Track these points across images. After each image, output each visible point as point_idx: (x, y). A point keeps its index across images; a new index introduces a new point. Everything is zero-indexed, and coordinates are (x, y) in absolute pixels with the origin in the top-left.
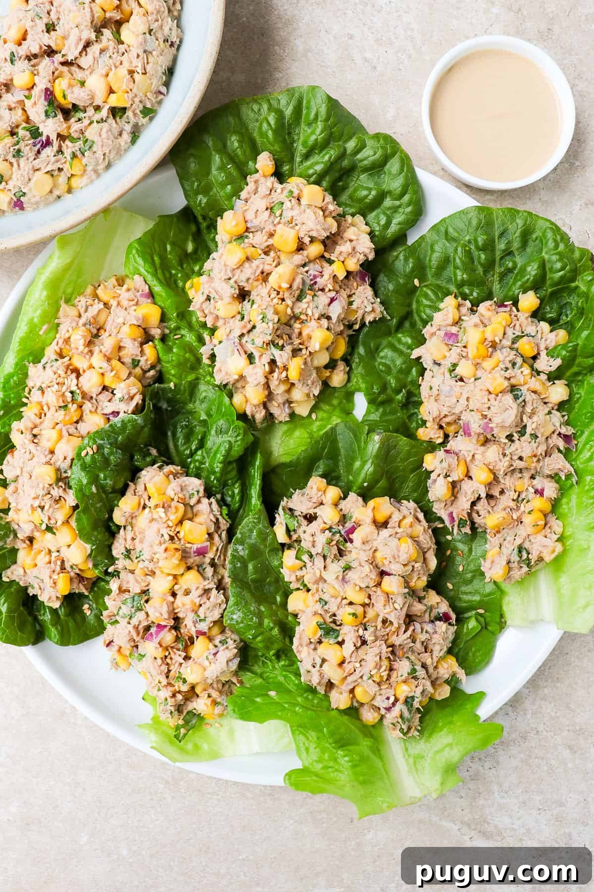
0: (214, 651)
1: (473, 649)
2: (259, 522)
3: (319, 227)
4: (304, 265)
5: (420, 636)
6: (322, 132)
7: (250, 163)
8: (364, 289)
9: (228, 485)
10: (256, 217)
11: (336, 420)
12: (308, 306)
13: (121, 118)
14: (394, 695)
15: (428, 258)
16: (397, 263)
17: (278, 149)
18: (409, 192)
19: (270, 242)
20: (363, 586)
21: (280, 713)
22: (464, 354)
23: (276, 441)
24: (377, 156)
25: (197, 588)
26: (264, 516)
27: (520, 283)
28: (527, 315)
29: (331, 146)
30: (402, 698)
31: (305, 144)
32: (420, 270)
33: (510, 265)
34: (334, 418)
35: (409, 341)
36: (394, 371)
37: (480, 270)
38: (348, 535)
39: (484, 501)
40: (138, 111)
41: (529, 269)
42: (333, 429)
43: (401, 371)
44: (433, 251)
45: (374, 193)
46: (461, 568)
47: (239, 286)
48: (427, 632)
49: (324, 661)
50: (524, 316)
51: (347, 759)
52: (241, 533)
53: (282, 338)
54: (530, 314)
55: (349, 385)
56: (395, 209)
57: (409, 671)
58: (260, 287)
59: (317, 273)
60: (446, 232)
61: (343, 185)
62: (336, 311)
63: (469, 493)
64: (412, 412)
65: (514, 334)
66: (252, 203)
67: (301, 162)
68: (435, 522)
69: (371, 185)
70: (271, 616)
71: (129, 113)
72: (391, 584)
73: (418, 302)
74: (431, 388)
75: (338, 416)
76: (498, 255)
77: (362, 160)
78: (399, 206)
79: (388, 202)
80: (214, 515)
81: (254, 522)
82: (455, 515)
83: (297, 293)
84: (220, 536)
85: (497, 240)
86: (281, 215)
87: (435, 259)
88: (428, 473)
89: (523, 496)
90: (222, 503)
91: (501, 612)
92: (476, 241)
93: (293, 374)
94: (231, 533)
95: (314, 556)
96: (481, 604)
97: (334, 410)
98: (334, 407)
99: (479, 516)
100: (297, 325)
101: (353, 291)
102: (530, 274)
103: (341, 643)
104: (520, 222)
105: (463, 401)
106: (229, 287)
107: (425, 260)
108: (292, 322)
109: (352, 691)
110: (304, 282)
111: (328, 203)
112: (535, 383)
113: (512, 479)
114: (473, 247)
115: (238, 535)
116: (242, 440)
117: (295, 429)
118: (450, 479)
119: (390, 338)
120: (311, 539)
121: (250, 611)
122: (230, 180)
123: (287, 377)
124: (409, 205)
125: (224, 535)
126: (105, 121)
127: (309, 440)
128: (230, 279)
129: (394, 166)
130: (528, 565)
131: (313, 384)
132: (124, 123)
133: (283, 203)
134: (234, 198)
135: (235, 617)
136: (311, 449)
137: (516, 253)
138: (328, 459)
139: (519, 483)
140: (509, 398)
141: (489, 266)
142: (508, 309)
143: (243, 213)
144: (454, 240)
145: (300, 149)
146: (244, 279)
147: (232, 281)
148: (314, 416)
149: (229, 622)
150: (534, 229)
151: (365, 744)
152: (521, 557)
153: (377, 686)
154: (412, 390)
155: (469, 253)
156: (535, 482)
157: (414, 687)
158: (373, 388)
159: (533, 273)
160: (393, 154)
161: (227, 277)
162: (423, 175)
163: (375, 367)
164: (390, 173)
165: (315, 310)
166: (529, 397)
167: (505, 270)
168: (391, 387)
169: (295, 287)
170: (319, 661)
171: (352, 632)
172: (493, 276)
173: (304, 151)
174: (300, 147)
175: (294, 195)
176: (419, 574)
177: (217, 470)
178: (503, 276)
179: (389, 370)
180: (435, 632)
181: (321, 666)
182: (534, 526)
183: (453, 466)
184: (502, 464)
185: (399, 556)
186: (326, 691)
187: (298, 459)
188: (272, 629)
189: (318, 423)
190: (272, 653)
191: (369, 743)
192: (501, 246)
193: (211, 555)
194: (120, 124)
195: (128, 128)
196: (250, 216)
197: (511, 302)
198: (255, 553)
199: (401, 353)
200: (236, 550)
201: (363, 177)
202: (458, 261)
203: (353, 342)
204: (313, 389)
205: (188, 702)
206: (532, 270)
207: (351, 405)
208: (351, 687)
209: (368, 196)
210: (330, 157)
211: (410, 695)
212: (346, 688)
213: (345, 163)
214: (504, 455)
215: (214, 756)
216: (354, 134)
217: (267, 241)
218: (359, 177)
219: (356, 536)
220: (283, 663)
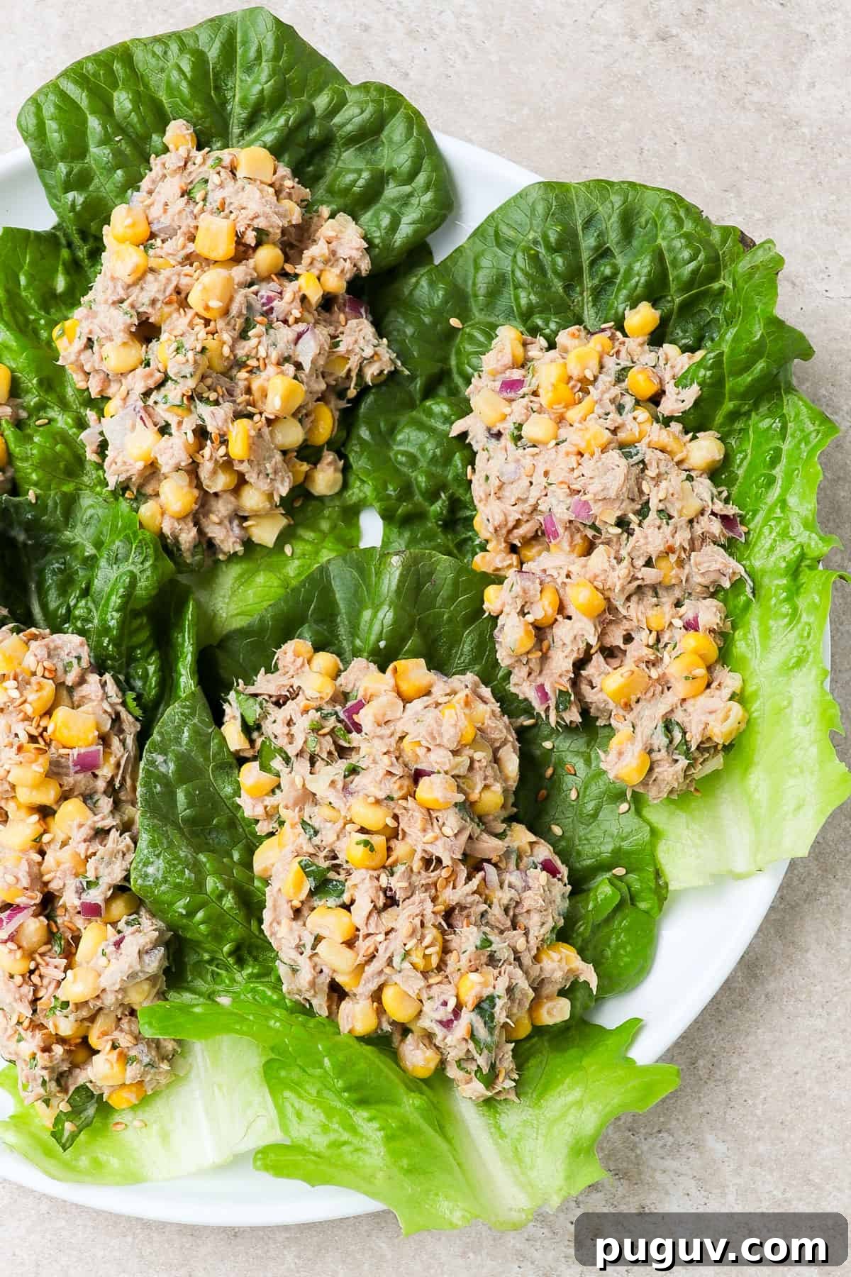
0: (118, 937)
1: (613, 942)
2: (193, 714)
3: (267, 209)
4: (251, 285)
5: (499, 894)
6: (270, 77)
7: (155, 137)
8: (358, 325)
9: (136, 660)
10: (165, 211)
11: (326, 555)
12: (259, 343)
14: (457, 996)
15: (470, 283)
16: (417, 293)
17: (200, 112)
18: (424, 167)
19: (191, 247)
20: (382, 795)
21: (238, 1027)
22: (535, 407)
23: (222, 593)
24: (366, 115)
25: (81, 826)
26: (202, 702)
27: (625, 292)
28: (641, 340)
29: (287, 102)
30: (469, 999)
31: (243, 104)
32: (459, 300)
33: (608, 271)
34: (325, 552)
35: (446, 409)
36: (423, 463)
37: (558, 285)
38: (350, 718)
39: (598, 659)
41: (637, 267)
42: (323, 570)
43: (434, 460)
44: (477, 267)
45: (366, 175)
46: (573, 795)
47: (138, 314)
48: (510, 886)
49: (318, 939)
50: (635, 344)
51: (375, 1125)
52: (160, 733)
53: (215, 391)
54: (646, 338)
55: (347, 494)
56: (405, 201)
57: (478, 943)
58: (175, 315)
59: (272, 294)
60: (497, 234)
61: (315, 171)
62: (308, 351)
63: (568, 640)
64: (464, 536)
65: (618, 364)
66: (159, 193)
67: (241, 135)
68: (518, 717)
69: (361, 165)
70: (217, 873)
72: (434, 790)
73: (458, 353)
74: (487, 478)
75: (330, 550)
76: (586, 256)
77: (344, 125)
78: (410, 195)
79: (392, 191)
80: (112, 705)
81: (183, 714)
82: (548, 689)
83: (240, 322)
84: (123, 742)
85: (580, 233)
86: (204, 200)
87: (482, 281)
88: (494, 619)
89: (665, 639)
90: (125, 686)
91: (655, 865)
92: (545, 237)
93: (238, 448)
94: (142, 737)
95: (293, 759)
96: (618, 857)
97: (323, 541)
98: (324, 536)
99: (593, 688)
100: (243, 374)
101: (341, 329)
102: (639, 275)
103: (347, 907)
104: (617, 200)
105: (539, 479)
106: (122, 314)
107: (467, 286)
108: (234, 372)
109: (377, 996)
110: (249, 307)
111: (283, 178)
112: (657, 434)
113: (641, 608)
114: (542, 250)
115: (156, 737)
116: (154, 566)
117: (255, 572)
118: (530, 618)
119: (414, 413)
120: (286, 730)
121: (178, 858)
122: (120, 161)
123: (227, 454)
124: (427, 189)
125: (130, 741)
127: (281, 591)
128: (122, 301)
129: (396, 129)
130: (687, 754)
131: (275, 472)
133: (206, 181)
134: (130, 191)
135: (150, 870)
136: (286, 601)
137: (616, 251)
138: (317, 622)
139: (654, 613)
140: (614, 455)
141: (573, 277)
142: (608, 333)
143: (145, 212)
144: (511, 243)
145: (238, 113)
146: (146, 301)
147: (125, 305)
148: (288, 550)
149: (140, 881)
150: (642, 207)
151: (411, 1104)
152: (671, 742)
153: (420, 975)
154: (457, 495)
155: (535, 259)
156: (682, 610)
157: (491, 979)
158: (386, 489)
159: (645, 271)
160: (393, 112)
161: (116, 298)
162: (446, 143)
163: (390, 459)
164: (391, 141)
165: (271, 349)
166: (651, 456)
167: (600, 281)
168: (419, 488)
169: (234, 310)
170: (309, 941)
171: (367, 880)
172: (581, 294)
173: (244, 115)
174: (237, 110)
175: (224, 164)
176: (486, 778)
177: (113, 623)
178: (598, 293)
179: (413, 460)
180: (528, 888)
181: (314, 948)
182: (687, 678)
183: (532, 593)
184: (616, 574)
185: (441, 735)
186: (329, 1008)
187: (262, 620)
188: (221, 896)
189: (296, 563)
190: (226, 948)
191: (417, 1102)
192: (588, 243)
193: (106, 771)
196: (155, 212)
197: (612, 323)
198: (188, 771)
199: (432, 431)
200: (152, 763)
201: (348, 155)
202: (519, 274)
203: (347, 419)
204: (278, 484)
205: (78, 1071)
206: (643, 268)
207: (353, 532)
208: (373, 986)
209: (356, 181)
210: (287, 121)
211: (486, 993)
212: (364, 988)
213: (314, 131)
214: (619, 561)
215: (132, 1178)
216: (325, 84)
217: (184, 247)
218: (340, 155)
219: (365, 717)
220: (250, 970)
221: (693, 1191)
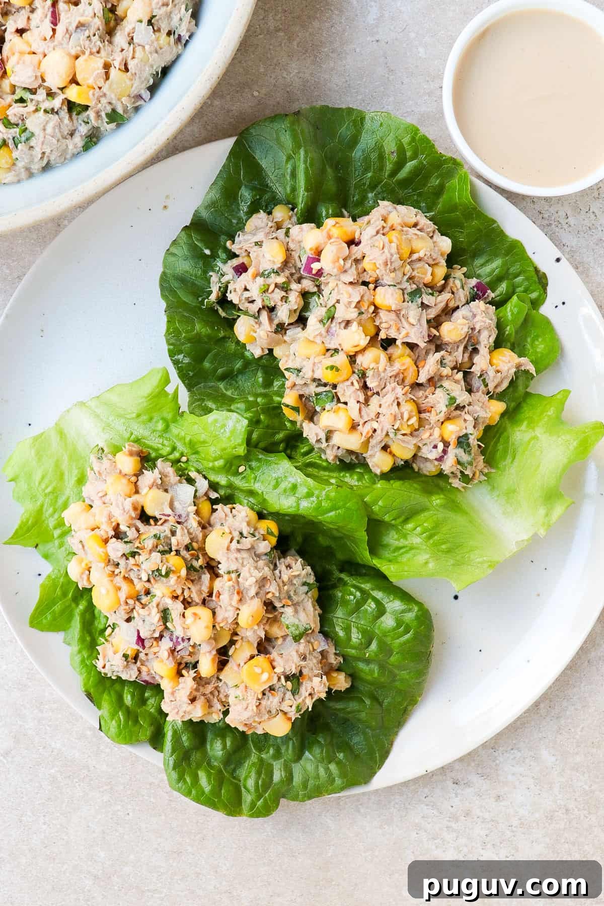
13: (78, 114)
14: (442, 440)
30: (453, 440)
40: (103, 114)
49: (329, 432)
57: (447, 403)
71: (91, 113)
126: (57, 113)
132: (80, 121)
157: (462, 422)
170: (323, 436)
181: (329, 439)
194: (75, 121)
195: (84, 130)
211: (462, 434)
221: (532, 786)
